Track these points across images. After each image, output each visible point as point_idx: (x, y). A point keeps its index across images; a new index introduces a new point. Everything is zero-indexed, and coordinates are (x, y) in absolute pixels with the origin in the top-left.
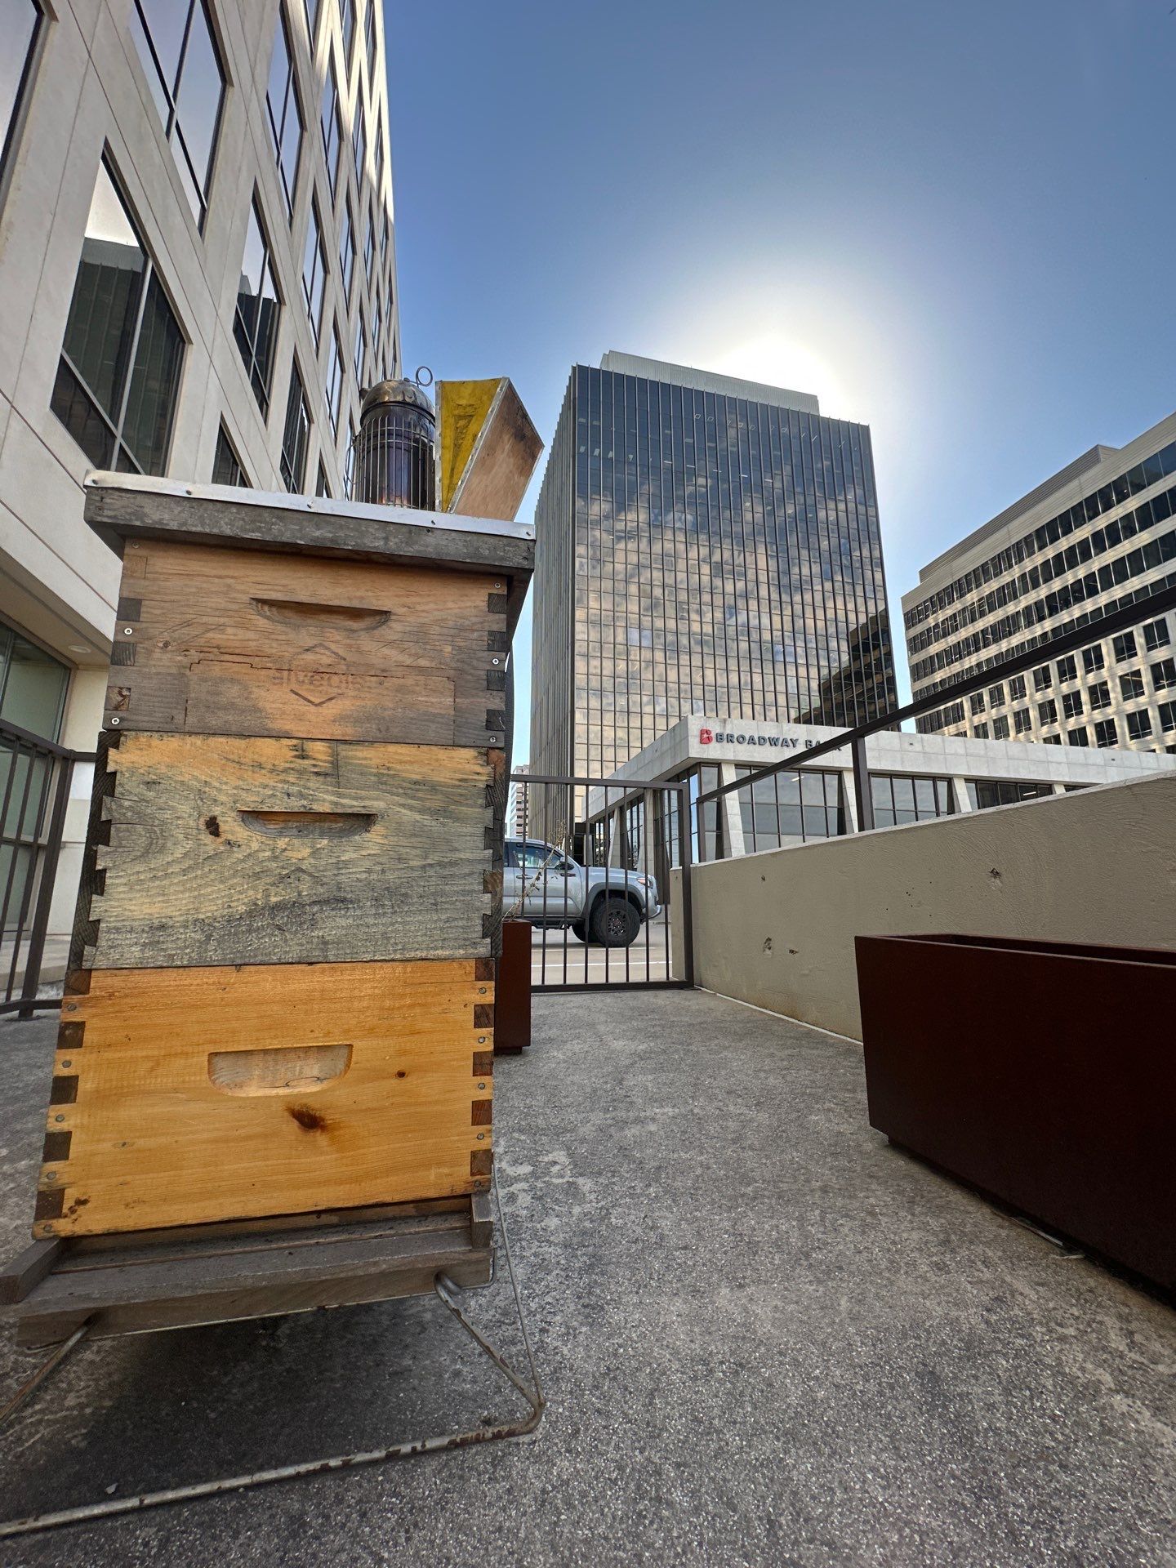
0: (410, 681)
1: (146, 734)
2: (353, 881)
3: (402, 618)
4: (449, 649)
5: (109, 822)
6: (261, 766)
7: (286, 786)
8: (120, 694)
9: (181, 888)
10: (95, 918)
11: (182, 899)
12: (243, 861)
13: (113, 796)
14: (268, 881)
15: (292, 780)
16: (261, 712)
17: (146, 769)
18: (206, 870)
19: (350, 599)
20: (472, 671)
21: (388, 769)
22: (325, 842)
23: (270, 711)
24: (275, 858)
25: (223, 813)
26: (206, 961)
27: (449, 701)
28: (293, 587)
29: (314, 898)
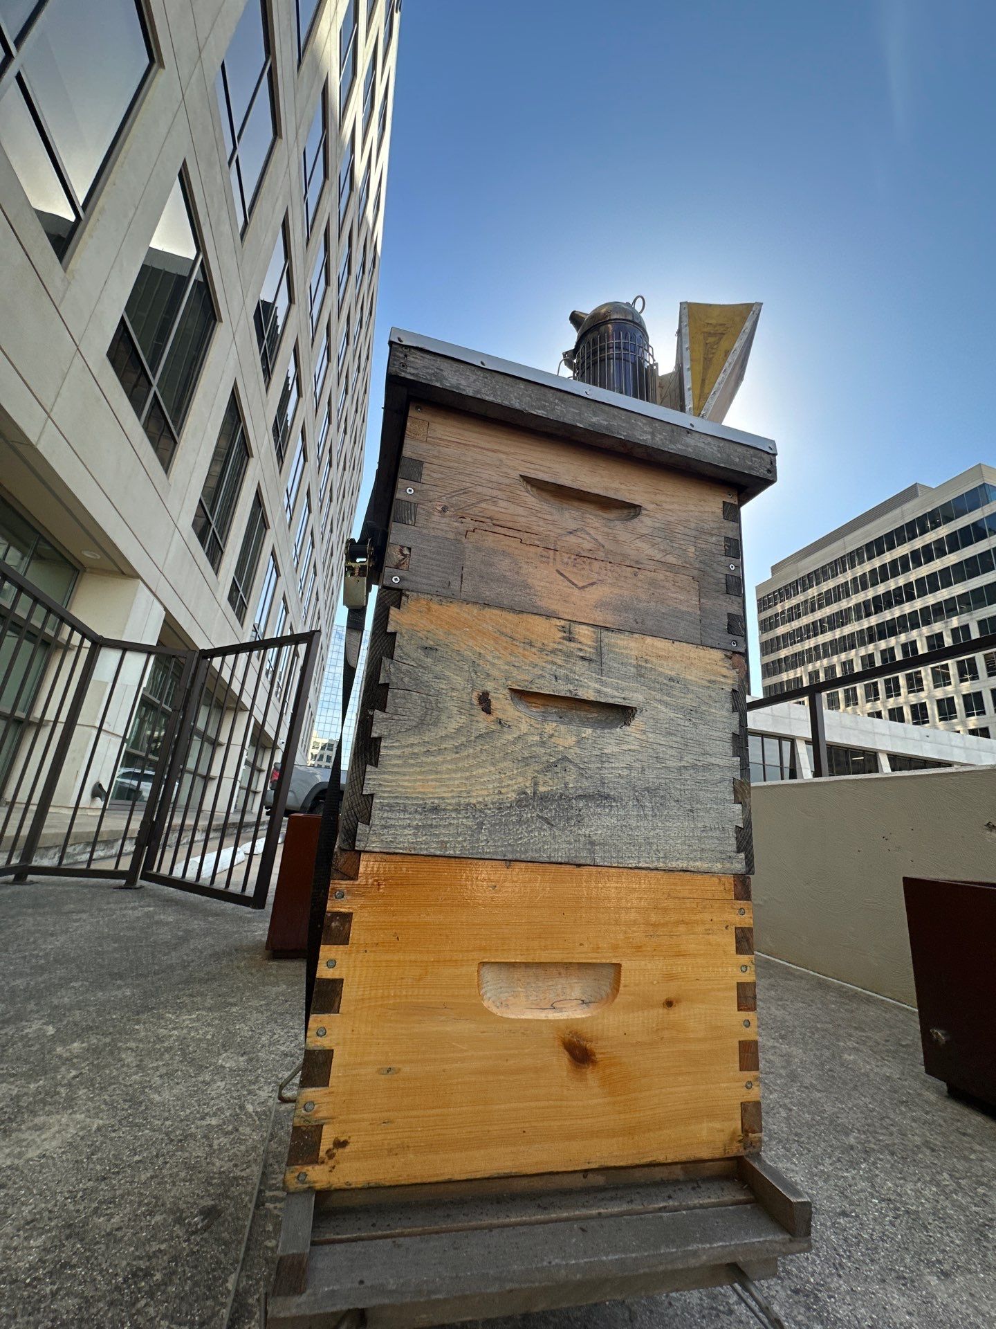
0: (661, 576)
1: (426, 596)
2: (616, 777)
3: (652, 514)
4: (692, 549)
5: (386, 686)
6: (531, 644)
7: (554, 668)
8: (401, 552)
9: (454, 767)
10: (369, 793)
11: (454, 779)
12: (514, 743)
13: (392, 658)
14: (536, 768)
15: (559, 662)
16: (530, 588)
17: (425, 633)
18: (478, 749)
19: (606, 489)
20: (713, 574)
21: (646, 661)
22: (589, 731)
23: (539, 589)
24: (543, 744)
25: (495, 689)
26: (478, 853)
27: (695, 601)
28: (558, 470)
29: (580, 792)
